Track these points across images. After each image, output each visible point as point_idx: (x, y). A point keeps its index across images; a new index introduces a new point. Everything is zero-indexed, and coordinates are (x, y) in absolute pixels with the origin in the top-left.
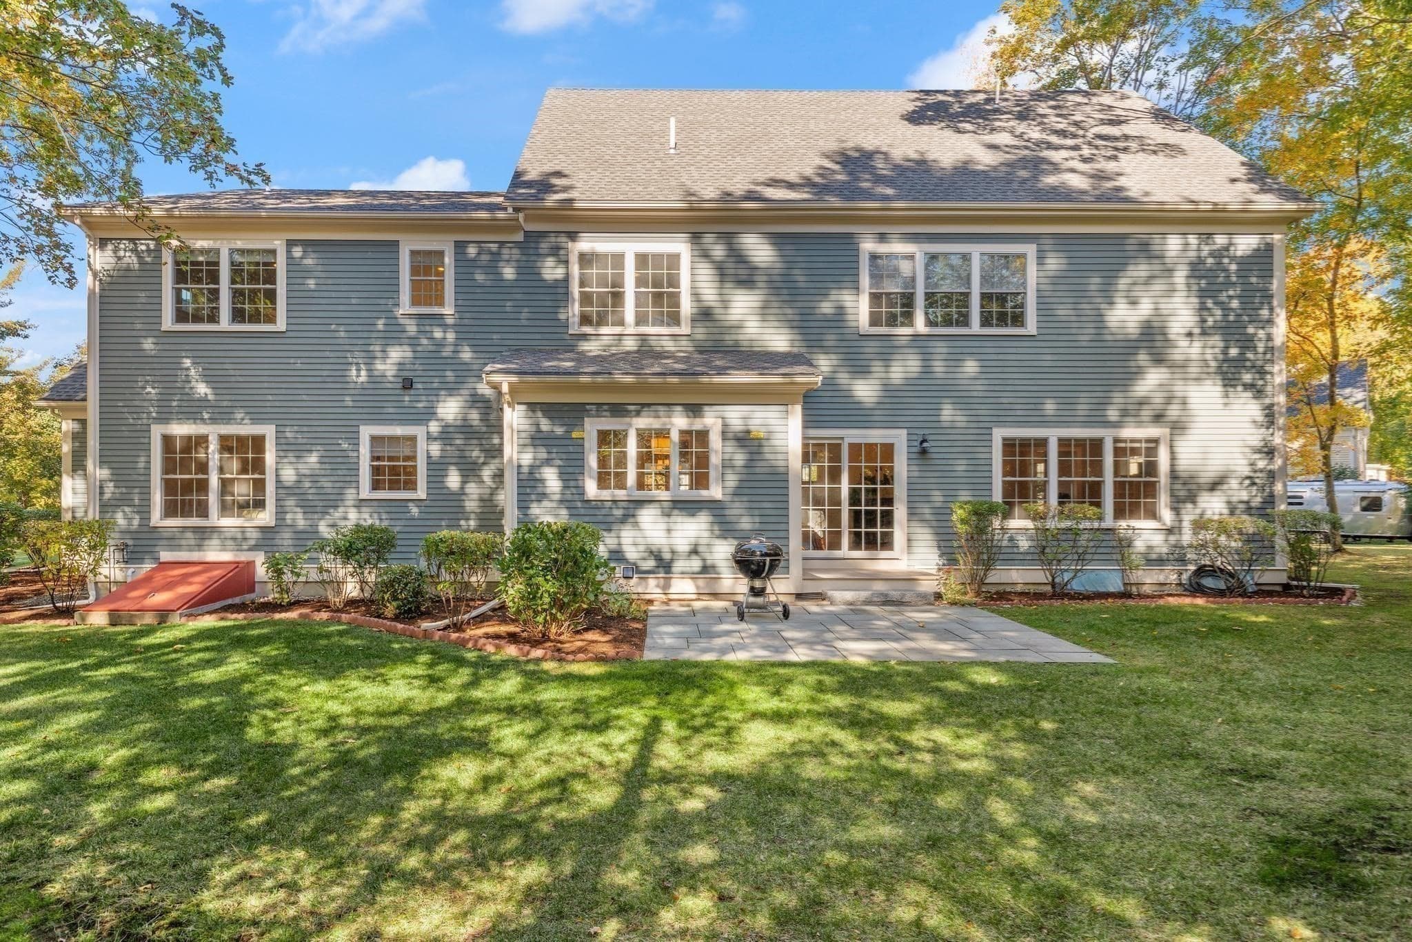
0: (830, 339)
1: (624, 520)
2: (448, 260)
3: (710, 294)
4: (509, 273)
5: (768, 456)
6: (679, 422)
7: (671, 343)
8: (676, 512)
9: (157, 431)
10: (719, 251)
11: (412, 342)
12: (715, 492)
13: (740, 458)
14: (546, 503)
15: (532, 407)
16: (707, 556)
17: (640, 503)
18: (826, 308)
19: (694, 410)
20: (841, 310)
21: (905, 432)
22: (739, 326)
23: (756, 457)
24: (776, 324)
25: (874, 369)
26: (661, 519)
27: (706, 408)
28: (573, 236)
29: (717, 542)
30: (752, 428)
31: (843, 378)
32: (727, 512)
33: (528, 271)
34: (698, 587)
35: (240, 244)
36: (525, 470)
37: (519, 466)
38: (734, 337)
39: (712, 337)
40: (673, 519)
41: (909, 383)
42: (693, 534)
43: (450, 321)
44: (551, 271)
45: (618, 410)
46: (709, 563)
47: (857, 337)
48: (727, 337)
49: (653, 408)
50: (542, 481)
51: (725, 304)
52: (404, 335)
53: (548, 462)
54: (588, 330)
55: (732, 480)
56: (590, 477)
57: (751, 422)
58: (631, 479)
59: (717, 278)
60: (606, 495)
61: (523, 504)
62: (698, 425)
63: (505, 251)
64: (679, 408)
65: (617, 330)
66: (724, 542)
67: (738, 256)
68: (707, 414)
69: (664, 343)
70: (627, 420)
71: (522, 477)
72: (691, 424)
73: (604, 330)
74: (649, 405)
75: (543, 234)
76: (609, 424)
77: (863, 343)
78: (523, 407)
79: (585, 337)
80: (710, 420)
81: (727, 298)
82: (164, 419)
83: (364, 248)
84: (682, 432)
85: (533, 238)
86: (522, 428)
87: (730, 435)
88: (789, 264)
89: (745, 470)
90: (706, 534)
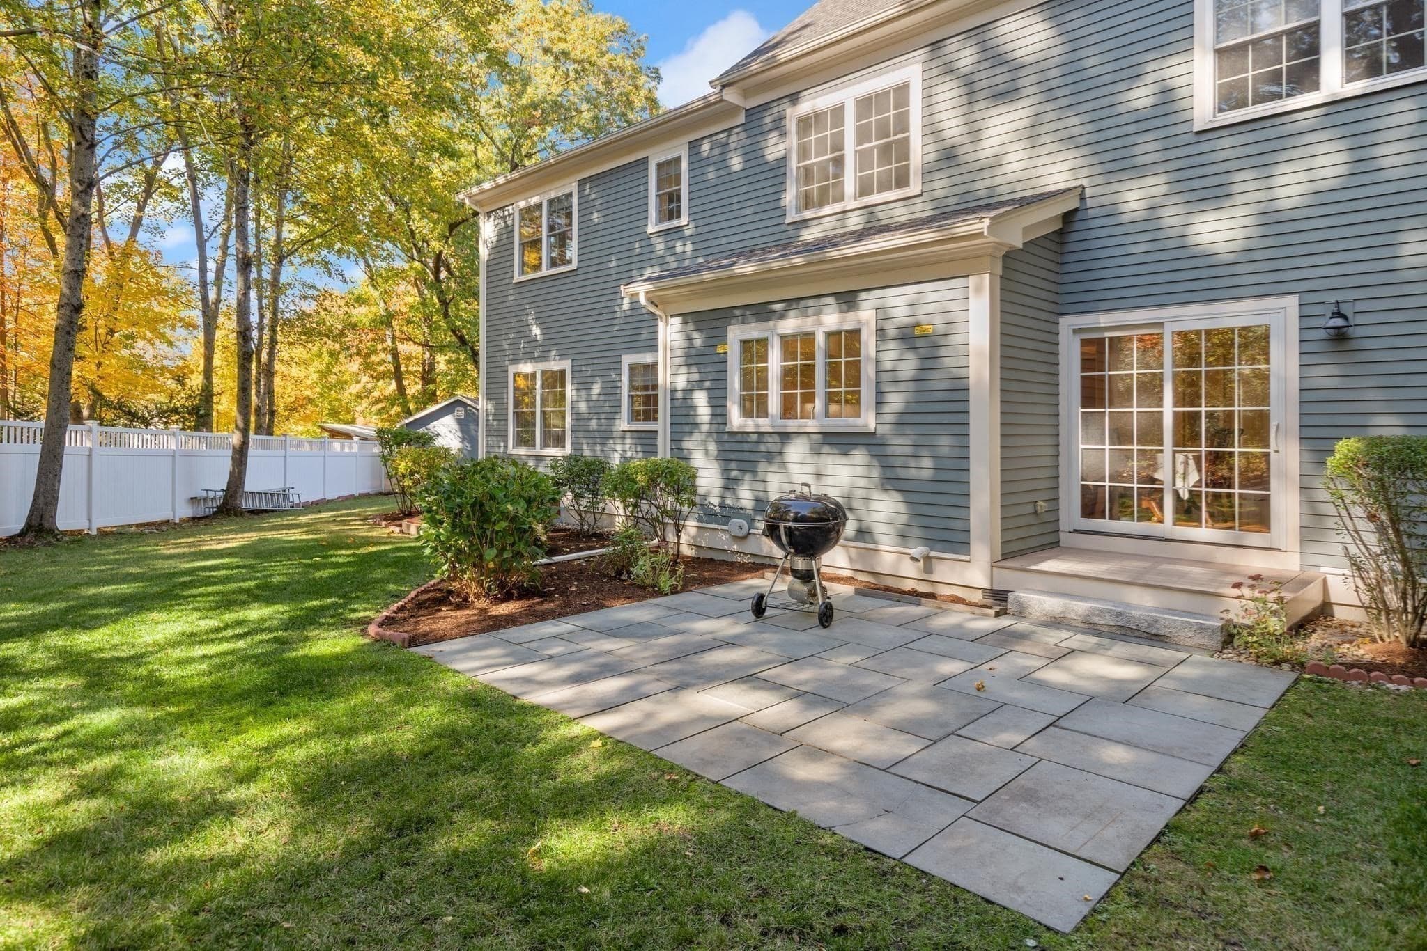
0: (1147, 149)
1: (770, 458)
2: (684, 165)
3: (952, 126)
4: (736, 163)
5: (948, 362)
6: (831, 319)
7: (902, 211)
8: (826, 449)
9: (512, 369)
10: (966, 56)
11: (660, 261)
12: (868, 420)
13: (908, 366)
14: (696, 436)
15: (686, 316)
16: (864, 515)
17: (785, 437)
18: (1141, 96)
19: (848, 300)
20: (1167, 96)
21: (1293, 301)
22: (996, 163)
23: (929, 364)
24: (1054, 147)
25: (1235, 188)
26: (809, 459)
27: (863, 296)
28: (794, 98)
29: (876, 495)
30: (923, 319)
31: (1171, 217)
32: (889, 450)
33: (753, 154)
34: (851, 559)
35: (553, 195)
36: (679, 395)
37: (674, 391)
38: (987, 183)
39: (957, 190)
40: (823, 459)
41: (1322, 200)
42: (846, 481)
43: (688, 232)
44: (774, 149)
45: (762, 312)
46: (864, 525)
47: (1190, 138)
48: (978, 186)
49: (803, 303)
50: (694, 408)
51: (975, 134)
52: (653, 256)
53: (699, 385)
54: (809, 214)
55: (895, 400)
56: (734, 403)
57: (922, 310)
58: (774, 405)
59: (964, 100)
60: (750, 425)
61: (677, 437)
62: (849, 321)
63: (733, 138)
64: (831, 300)
65: (838, 207)
66: (884, 496)
67: (995, 58)
68: (864, 305)
69: (892, 213)
70: (771, 323)
71: (677, 404)
72: (843, 321)
73: (826, 210)
74: (798, 300)
75: (765, 106)
76: (752, 331)
77: (1205, 147)
78: (678, 320)
79: (804, 223)
80: (866, 314)
81: (976, 126)
82: (516, 361)
83: (630, 171)
84: (829, 335)
85: (754, 114)
86: (676, 345)
87: (892, 333)
88: (1074, 42)
89: (912, 386)
90: (862, 483)
